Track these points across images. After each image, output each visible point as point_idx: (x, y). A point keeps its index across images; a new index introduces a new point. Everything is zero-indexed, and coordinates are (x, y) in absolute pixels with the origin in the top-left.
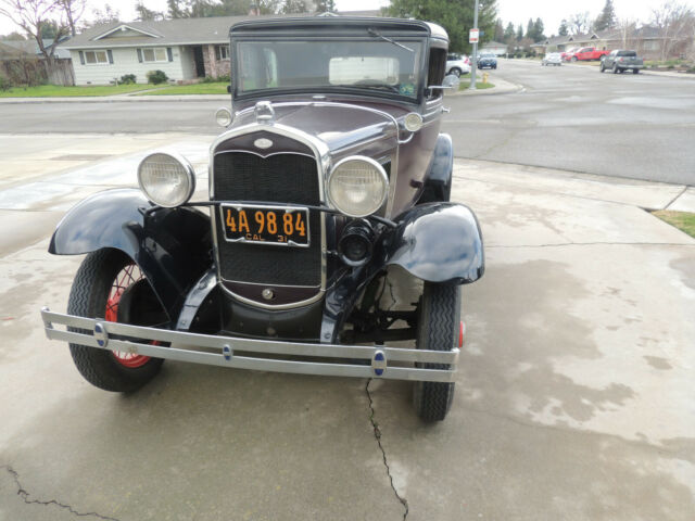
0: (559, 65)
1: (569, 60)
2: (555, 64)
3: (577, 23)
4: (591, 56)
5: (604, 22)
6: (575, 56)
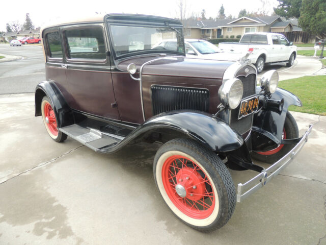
0: (20, 45)
1: (24, 43)
2: (18, 45)
3: (14, 25)
4: (34, 41)
5: (28, 26)
6: (26, 42)
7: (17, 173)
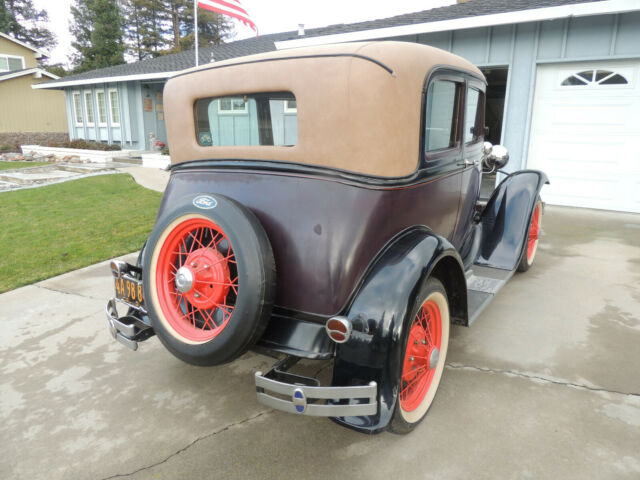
7: (600, 397)
